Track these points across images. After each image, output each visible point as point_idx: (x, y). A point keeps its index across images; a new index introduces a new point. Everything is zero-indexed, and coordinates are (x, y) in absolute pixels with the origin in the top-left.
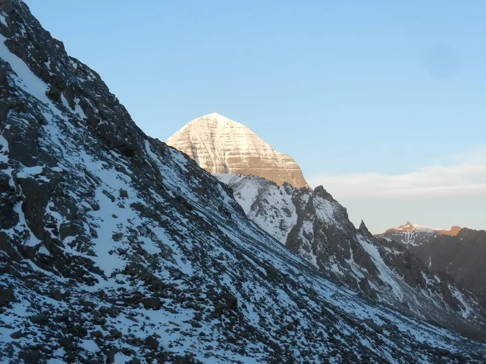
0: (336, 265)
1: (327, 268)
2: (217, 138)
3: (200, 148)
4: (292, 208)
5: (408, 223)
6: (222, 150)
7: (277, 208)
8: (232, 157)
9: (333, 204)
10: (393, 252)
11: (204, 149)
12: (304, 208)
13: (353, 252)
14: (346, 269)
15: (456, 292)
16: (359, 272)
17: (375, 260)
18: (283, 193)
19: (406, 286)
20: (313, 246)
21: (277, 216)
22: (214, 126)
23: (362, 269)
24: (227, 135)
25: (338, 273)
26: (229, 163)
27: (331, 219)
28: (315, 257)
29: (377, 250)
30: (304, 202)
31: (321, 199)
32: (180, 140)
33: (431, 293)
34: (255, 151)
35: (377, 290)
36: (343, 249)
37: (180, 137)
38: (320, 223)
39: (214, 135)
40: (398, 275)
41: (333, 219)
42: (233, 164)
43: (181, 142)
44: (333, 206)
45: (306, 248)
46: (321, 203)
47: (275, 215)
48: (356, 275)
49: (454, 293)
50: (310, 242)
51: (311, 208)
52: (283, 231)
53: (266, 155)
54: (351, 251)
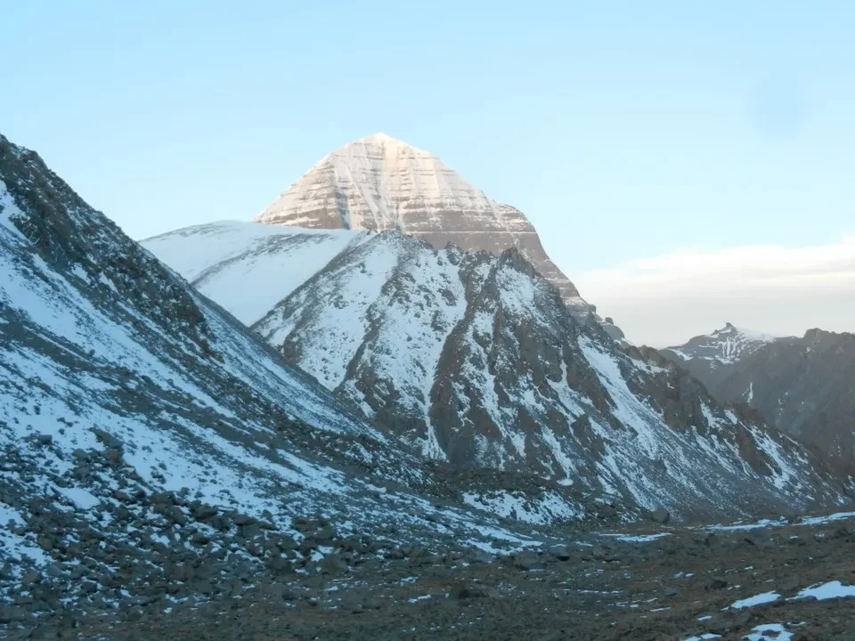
0: (532, 392)
1: (512, 398)
2: (384, 178)
3: (352, 197)
4: (458, 289)
5: (729, 325)
6: (393, 199)
7: (431, 289)
8: (412, 211)
9: (535, 280)
10: (649, 368)
11: (359, 197)
12: (479, 289)
13: (567, 370)
14: (550, 400)
15: (765, 441)
16: (575, 405)
17: (610, 383)
18: (443, 261)
19: (665, 430)
20: (489, 358)
21: (429, 305)
22: (380, 157)
23: (583, 399)
24: (403, 173)
25: (533, 407)
26: (407, 222)
27: (528, 309)
28: (493, 377)
29: (617, 365)
30: (481, 278)
31: (513, 272)
32: (317, 183)
33: (716, 443)
34: (454, 201)
35: (607, 437)
36: (547, 363)
37: (317, 177)
38: (507, 316)
39: (379, 173)
40: (652, 409)
41: (532, 309)
42: (414, 225)
43: (318, 186)
44: (534, 284)
45: (476, 361)
46: (511, 280)
47: (424, 302)
48: (567, 411)
49: (762, 442)
50: (485, 351)
51: (491, 290)
52: (438, 332)
53: (473, 207)
54: (563, 366)
